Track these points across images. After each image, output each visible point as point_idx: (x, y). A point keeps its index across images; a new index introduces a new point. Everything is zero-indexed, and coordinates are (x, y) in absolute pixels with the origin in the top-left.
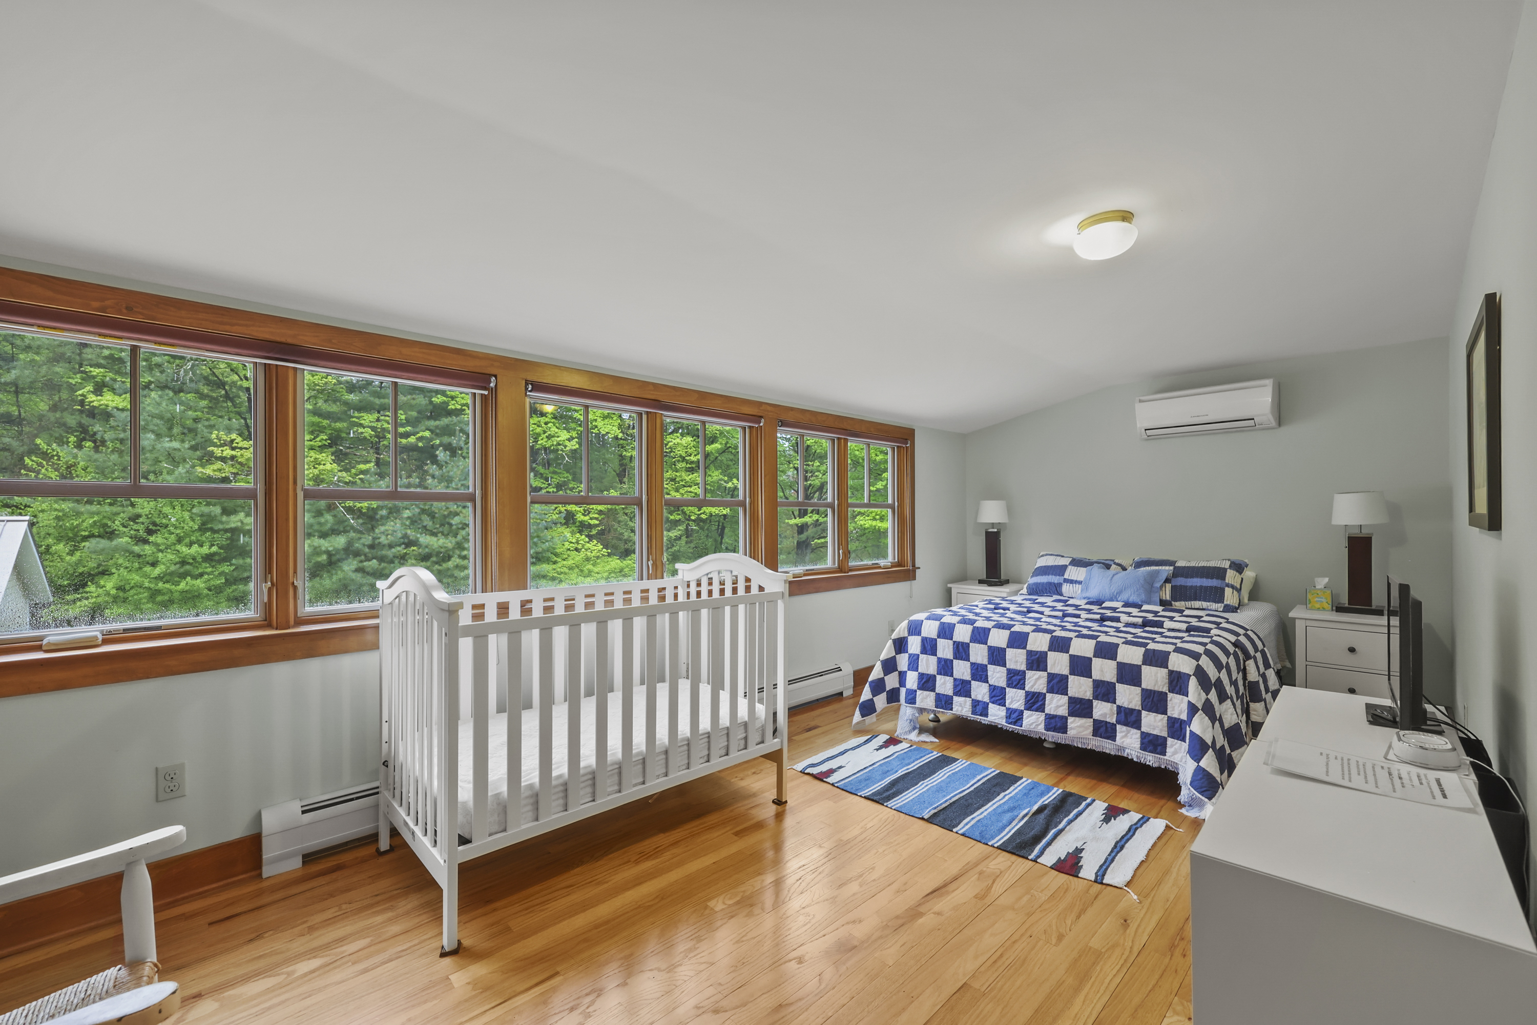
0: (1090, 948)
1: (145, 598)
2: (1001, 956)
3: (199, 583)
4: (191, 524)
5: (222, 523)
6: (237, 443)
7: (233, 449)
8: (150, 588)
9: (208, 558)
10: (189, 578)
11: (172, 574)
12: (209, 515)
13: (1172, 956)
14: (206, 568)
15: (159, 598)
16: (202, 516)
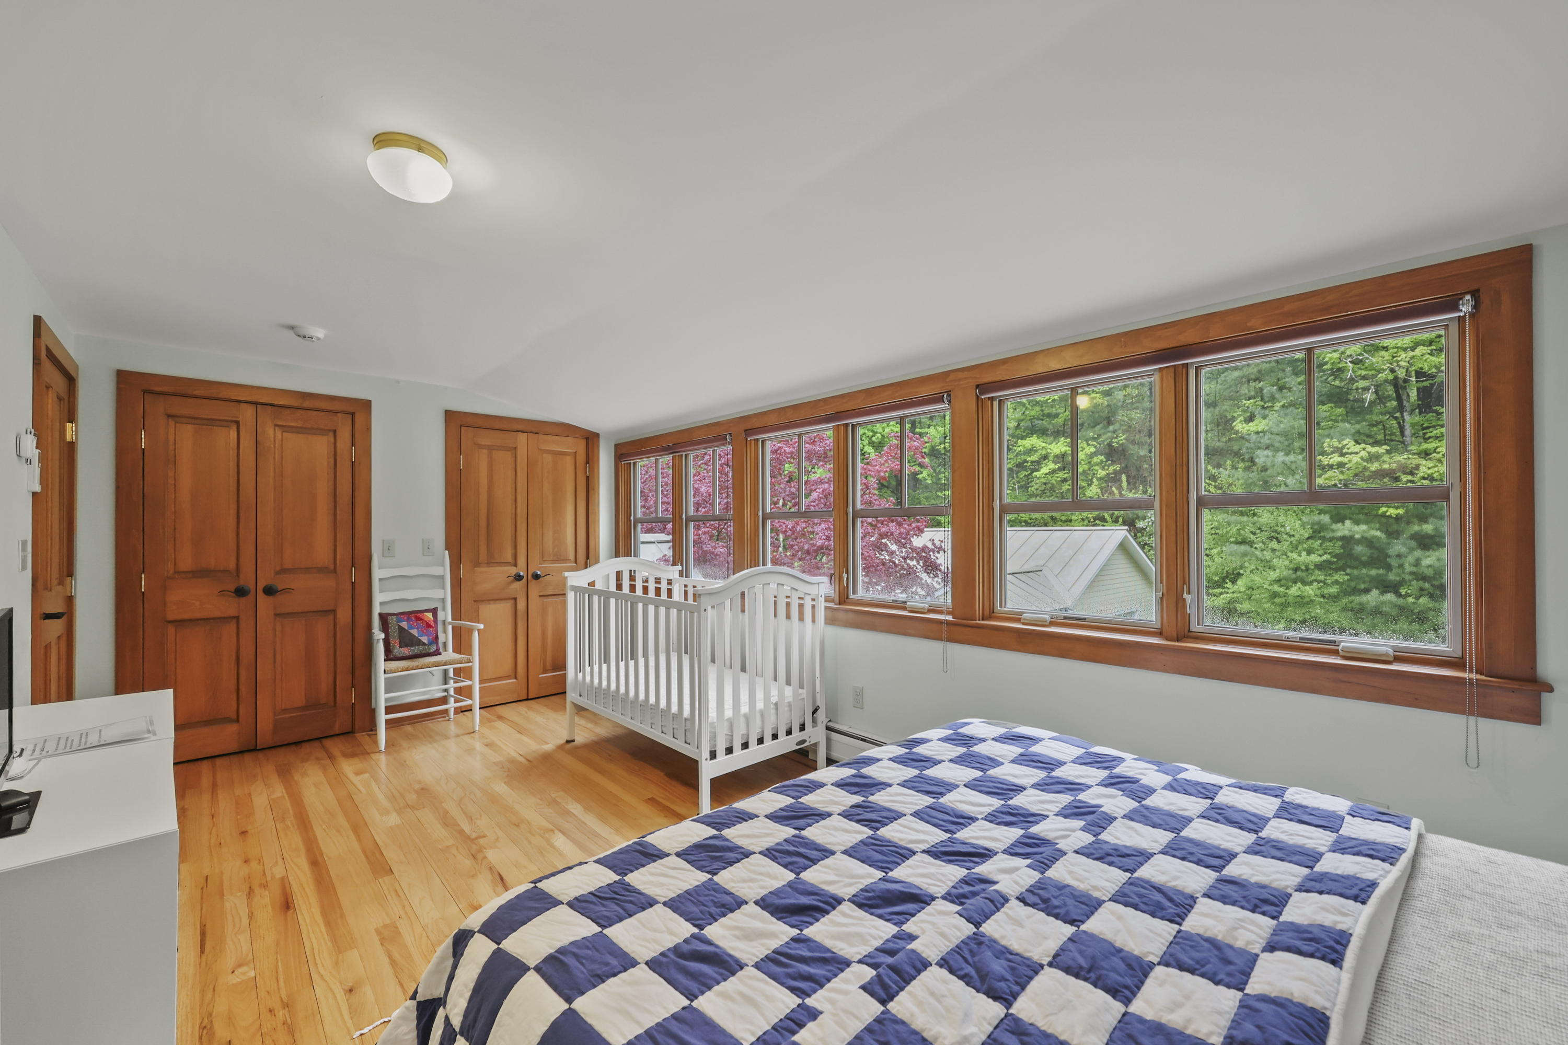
0: (352, 948)
1: (1265, 598)
2: (398, 896)
3: (1309, 591)
4: (1302, 532)
5: (1333, 531)
6: (1348, 449)
7: (1342, 455)
8: (1269, 591)
9: (1319, 566)
10: (1299, 585)
11: (1286, 579)
12: (1319, 523)
13: (282, 1001)
14: (1319, 575)
15: (1277, 600)
16: (1313, 524)
